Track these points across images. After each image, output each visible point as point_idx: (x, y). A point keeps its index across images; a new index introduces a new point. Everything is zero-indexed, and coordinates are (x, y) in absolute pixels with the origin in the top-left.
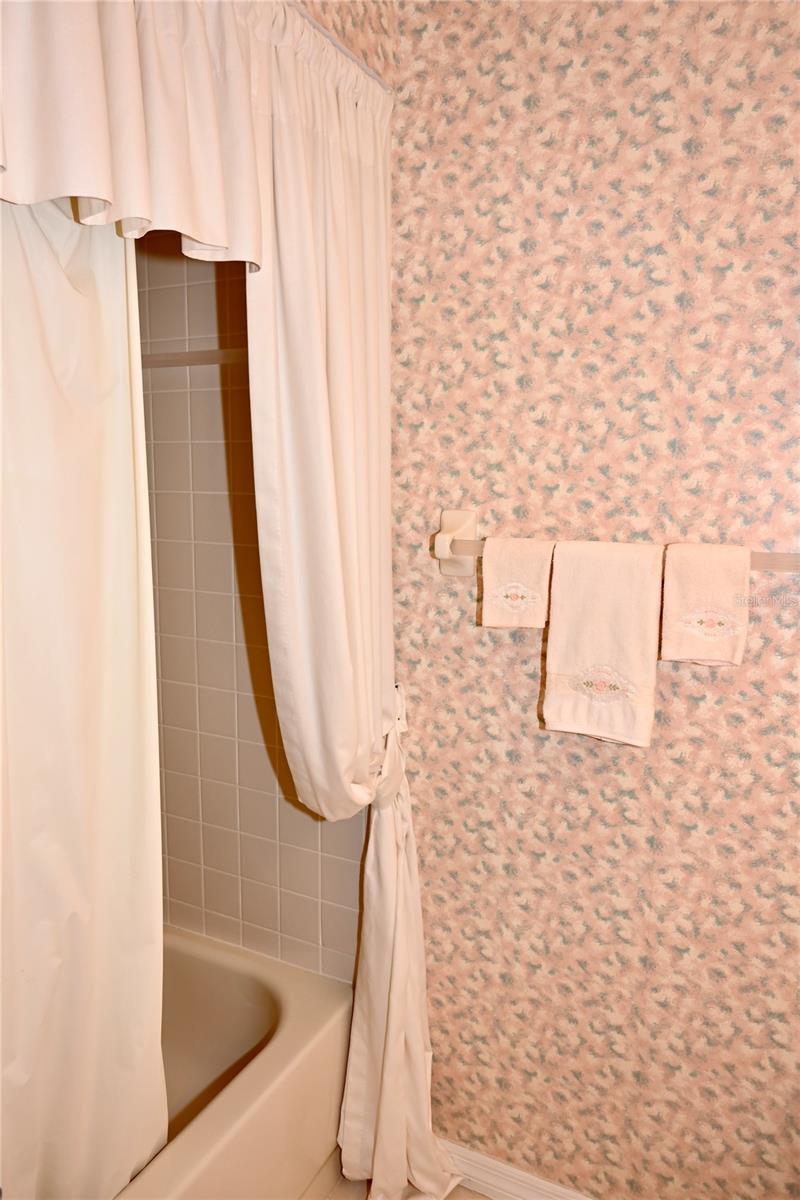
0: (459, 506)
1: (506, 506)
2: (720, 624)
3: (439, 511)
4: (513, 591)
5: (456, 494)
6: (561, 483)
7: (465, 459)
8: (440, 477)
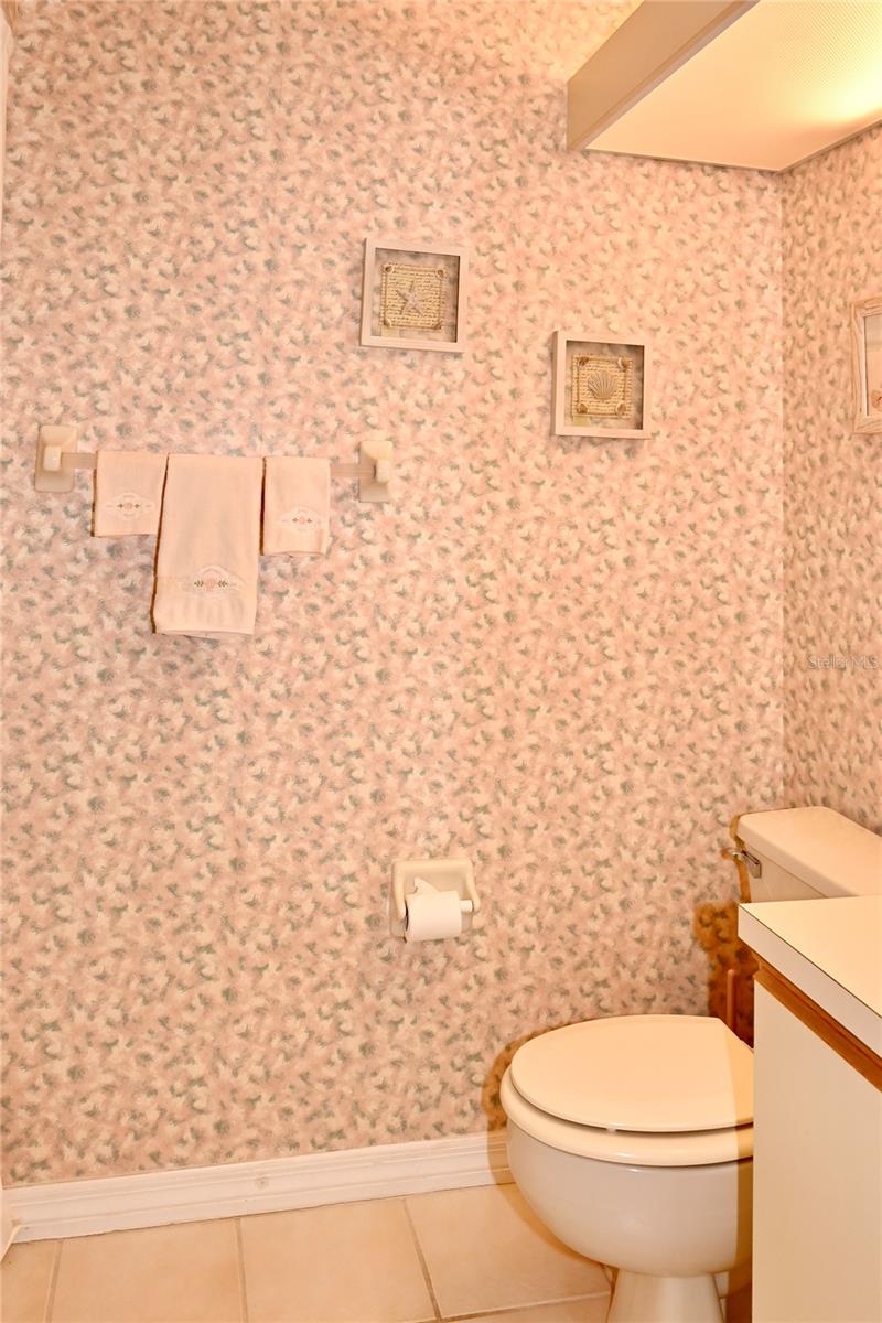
0: (58, 422)
1: (110, 424)
2: (309, 521)
3: (35, 426)
4: (128, 500)
5: (56, 410)
6: (165, 404)
7: (67, 376)
8: (38, 393)
